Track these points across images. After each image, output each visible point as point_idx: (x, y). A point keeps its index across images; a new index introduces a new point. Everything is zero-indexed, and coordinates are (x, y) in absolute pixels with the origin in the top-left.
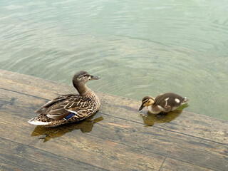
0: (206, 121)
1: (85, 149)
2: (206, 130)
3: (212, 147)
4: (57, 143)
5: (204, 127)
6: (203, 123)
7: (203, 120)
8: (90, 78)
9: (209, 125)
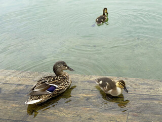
0: (149, 83)
1: (66, 116)
2: (151, 89)
3: (159, 100)
4: (44, 115)
5: (148, 87)
6: (147, 84)
7: (146, 82)
8: (66, 68)
9: (151, 85)
